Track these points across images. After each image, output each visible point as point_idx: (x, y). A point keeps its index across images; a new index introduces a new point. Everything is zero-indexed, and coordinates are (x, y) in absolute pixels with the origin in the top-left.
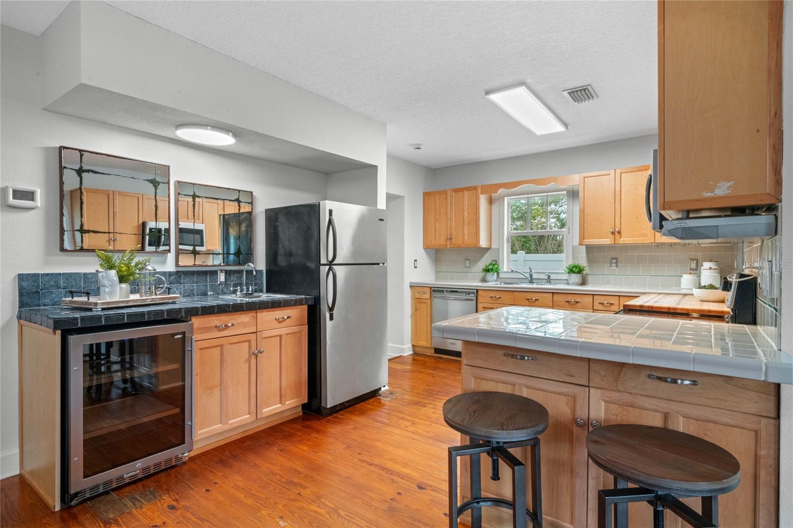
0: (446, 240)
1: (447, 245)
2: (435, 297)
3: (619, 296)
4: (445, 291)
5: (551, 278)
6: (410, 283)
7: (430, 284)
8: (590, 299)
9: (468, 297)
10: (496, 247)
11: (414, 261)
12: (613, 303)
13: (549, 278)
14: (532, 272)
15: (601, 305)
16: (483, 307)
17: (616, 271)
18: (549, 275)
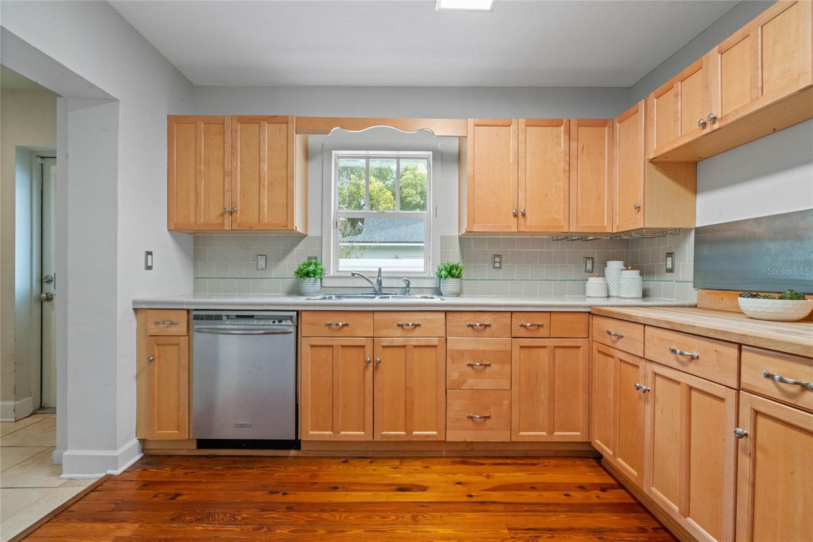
0: (222, 215)
1: (223, 224)
2: (199, 331)
3: (550, 312)
4: (224, 318)
5: (410, 286)
6: (134, 303)
7: (187, 304)
8: (506, 319)
9: (277, 327)
10: (316, 235)
11: (144, 254)
12: (540, 323)
13: (408, 285)
14: (381, 276)
15: (523, 328)
16: (311, 346)
17: (500, 274)
18: (409, 282)
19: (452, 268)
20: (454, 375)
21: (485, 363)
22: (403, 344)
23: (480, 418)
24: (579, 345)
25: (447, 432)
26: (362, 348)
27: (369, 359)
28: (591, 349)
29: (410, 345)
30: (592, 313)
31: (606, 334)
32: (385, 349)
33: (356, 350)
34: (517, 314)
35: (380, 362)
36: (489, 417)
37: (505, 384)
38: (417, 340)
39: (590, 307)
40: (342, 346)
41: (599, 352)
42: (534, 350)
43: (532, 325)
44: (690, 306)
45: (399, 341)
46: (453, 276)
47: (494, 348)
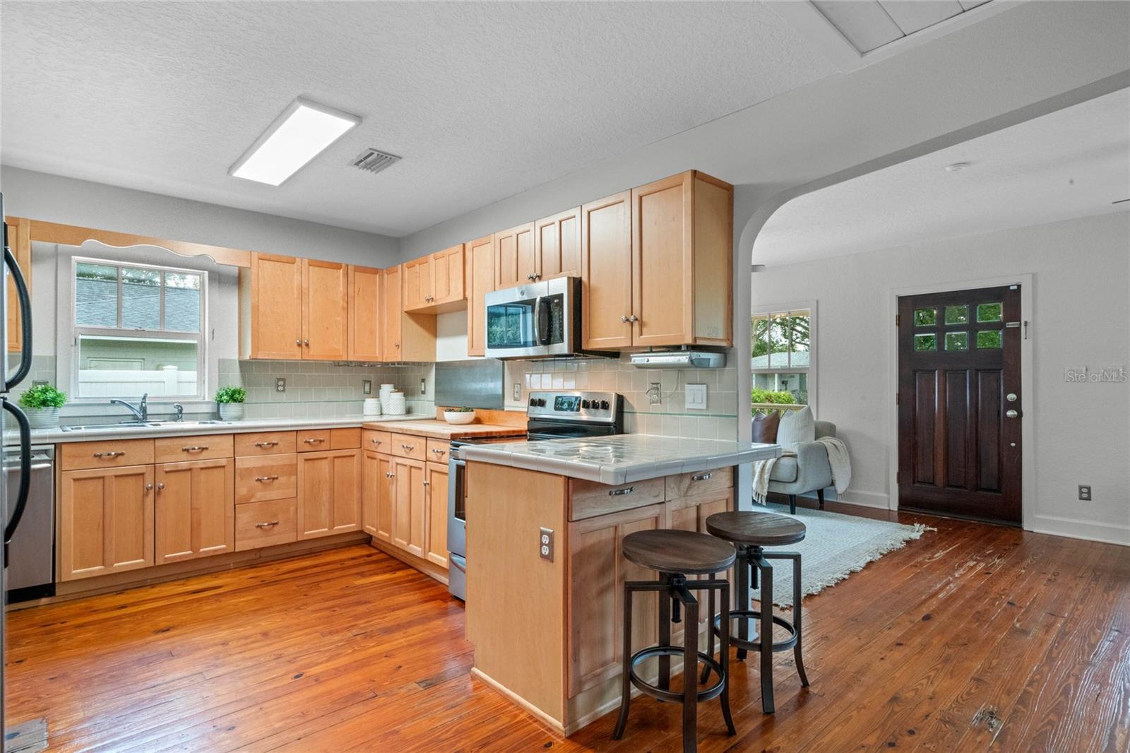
3: (330, 429)
5: (183, 412)
8: (292, 437)
10: (47, 354)
12: (322, 439)
13: (181, 411)
14: (145, 403)
15: (307, 444)
16: (75, 480)
17: (284, 396)
18: (181, 407)
19: (234, 392)
20: (242, 491)
21: (273, 476)
22: (189, 468)
23: (269, 525)
24: (353, 454)
25: (236, 543)
26: (140, 476)
27: (150, 485)
28: (362, 456)
29: (196, 468)
30: (364, 428)
31: (371, 442)
32: (168, 474)
33: (134, 479)
34: (302, 432)
35: (163, 487)
36: (277, 524)
37: (292, 492)
38: (204, 463)
39: (361, 423)
40: (116, 476)
41: (368, 457)
42: (316, 461)
43: (314, 441)
44: (432, 419)
45: (184, 465)
46: (235, 401)
47: (281, 463)
